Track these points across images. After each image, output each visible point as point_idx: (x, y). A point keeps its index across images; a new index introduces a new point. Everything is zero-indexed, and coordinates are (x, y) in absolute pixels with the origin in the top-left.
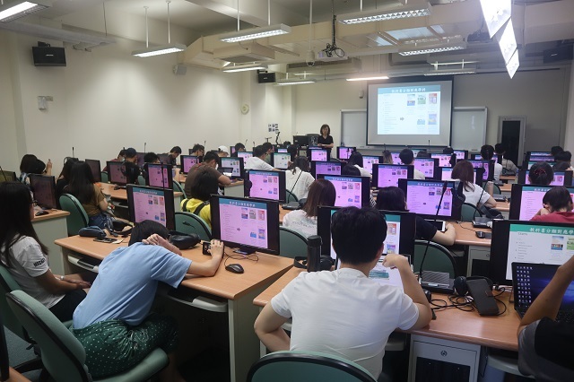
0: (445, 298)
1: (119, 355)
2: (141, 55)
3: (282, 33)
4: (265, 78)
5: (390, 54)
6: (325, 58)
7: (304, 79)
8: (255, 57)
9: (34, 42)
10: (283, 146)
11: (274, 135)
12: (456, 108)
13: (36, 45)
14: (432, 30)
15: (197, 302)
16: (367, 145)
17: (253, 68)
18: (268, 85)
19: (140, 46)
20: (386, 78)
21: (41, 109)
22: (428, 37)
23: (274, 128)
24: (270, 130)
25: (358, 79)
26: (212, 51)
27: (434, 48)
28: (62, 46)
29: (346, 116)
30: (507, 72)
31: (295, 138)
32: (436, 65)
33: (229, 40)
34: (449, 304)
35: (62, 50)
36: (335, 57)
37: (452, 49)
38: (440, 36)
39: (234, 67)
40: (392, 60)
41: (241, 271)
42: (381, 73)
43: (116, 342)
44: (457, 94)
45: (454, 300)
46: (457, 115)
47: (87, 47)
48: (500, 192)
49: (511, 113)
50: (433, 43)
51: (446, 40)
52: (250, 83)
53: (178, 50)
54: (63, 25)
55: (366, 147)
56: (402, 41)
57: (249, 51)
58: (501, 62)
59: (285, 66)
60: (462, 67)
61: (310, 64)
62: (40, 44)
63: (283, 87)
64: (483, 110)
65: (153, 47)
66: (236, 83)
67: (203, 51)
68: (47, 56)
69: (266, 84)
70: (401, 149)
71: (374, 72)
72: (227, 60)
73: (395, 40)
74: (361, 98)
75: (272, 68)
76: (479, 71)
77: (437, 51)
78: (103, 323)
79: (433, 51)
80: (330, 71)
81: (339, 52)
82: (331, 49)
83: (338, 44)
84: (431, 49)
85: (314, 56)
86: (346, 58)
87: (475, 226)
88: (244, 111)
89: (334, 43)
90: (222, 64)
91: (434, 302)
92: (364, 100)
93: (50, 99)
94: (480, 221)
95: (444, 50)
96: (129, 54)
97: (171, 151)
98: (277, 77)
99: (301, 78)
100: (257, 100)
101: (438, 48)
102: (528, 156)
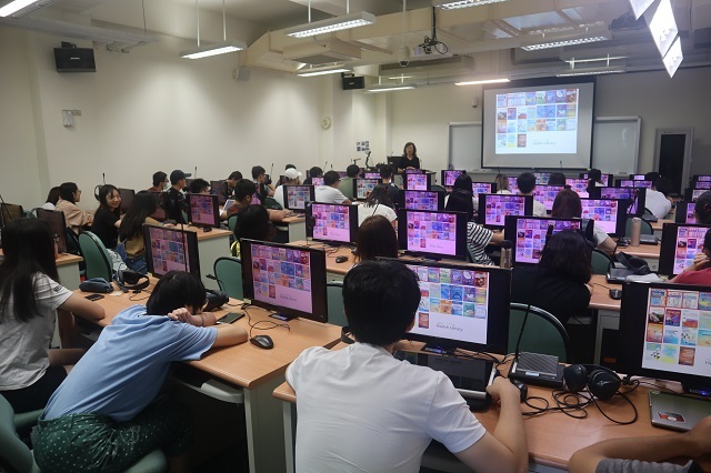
0: (547, 395)
1: (89, 463)
2: (192, 56)
3: (364, 23)
4: (351, 83)
5: (513, 50)
6: (422, 56)
7: (402, 84)
8: (336, 56)
9: (57, 43)
10: (373, 170)
11: (363, 155)
12: (599, 118)
13: (60, 46)
14: (564, 15)
15: (207, 388)
16: (482, 167)
17: (336, 70)
18: (355, 92)
19: (191, 45)
20: (506, 80)
21: (66, 126)
22: (560, 26)
23: (364, 147)
24: (359, 149)
25: (470, 83)
26: (281, 49)
27: (568, 40)
28: (90, 47)
29: (455, 130)
30: (665, 70)
31: (390, 159)
32: (572, 62)
33: (299, 35)
34: (553, 405)
35: (91, 52)
36: (435, 54)
37: (592, 40)
38: (575, 23)
39: (311, 70)
40: (515, 57)
41: (270, 346)
42: (500, 75)
43: (87, 445)
44: (599, 99)
45: (561, 399)
46: (600, 127)
47: (123, 47)
48: (653, 230)
49: (672, 124)
50: (566, 32)
51: (584, 28)
52: (332, 89)
53: (236, 49)
54: (93, 20)
55: (481, 170)
56: (525, 31)
57: (328, 49)
58: (656, 57)
59: (376, 67)
60: (607, 64)
61: (403, 63)
62: (64, 44)
63: (375, 94)
64: (636, 121)
65: (207, 46)
66: (313, 89)
67: (270, 50)
68: (73, 60)
69: (354, 90)
70: (520, 173)
71: (490, 74)
72: (302, 60)
73: (516, 30)
74: (475, 107)
75: (360, 71)
76: (630, 69)
77: (571, 43)
78: (75, 417)
79: (566, 43)
80: (434, 72)
81: (440, 47)
82: (431, 43)
83: (439, 37)
84: (563, 40)
85: (408, 52)
86: (449, 55)
87: (609, 282)
88: (325, 125)
89: (434, 35)
90: (296, 66)
91: (530, 402)
92: (479, 110)
93: (77, 113)
94: (617, 274)
95: (581, 41)
96: (175, 55)
97: (230, 178)
98: (366, 82)
99: (398, 83)
100: (342, 112)
101: (573, 39)
102: (694, 180)
